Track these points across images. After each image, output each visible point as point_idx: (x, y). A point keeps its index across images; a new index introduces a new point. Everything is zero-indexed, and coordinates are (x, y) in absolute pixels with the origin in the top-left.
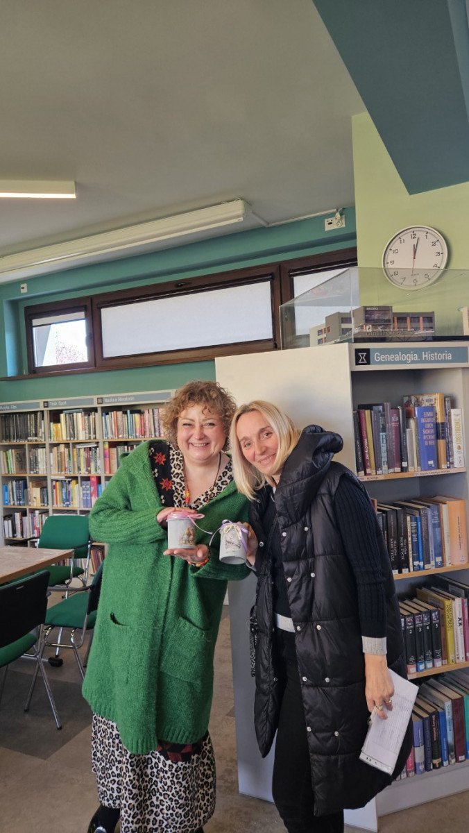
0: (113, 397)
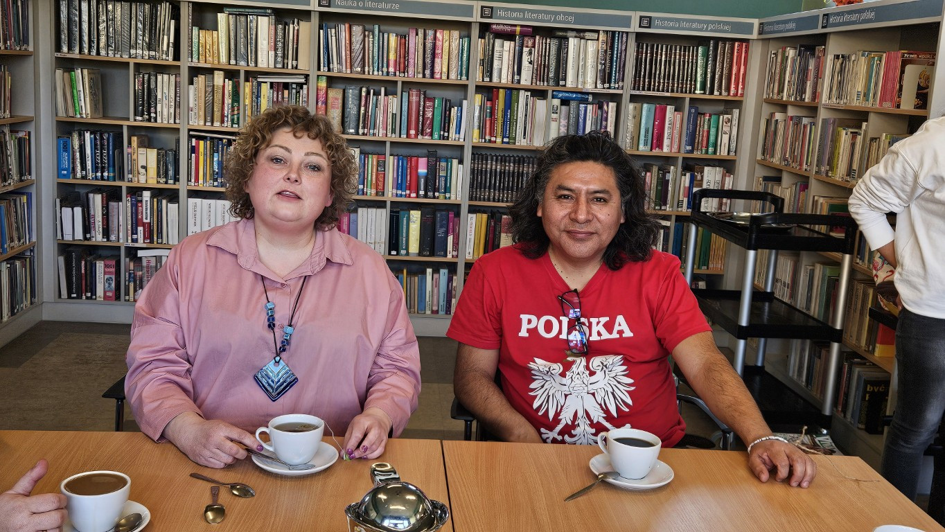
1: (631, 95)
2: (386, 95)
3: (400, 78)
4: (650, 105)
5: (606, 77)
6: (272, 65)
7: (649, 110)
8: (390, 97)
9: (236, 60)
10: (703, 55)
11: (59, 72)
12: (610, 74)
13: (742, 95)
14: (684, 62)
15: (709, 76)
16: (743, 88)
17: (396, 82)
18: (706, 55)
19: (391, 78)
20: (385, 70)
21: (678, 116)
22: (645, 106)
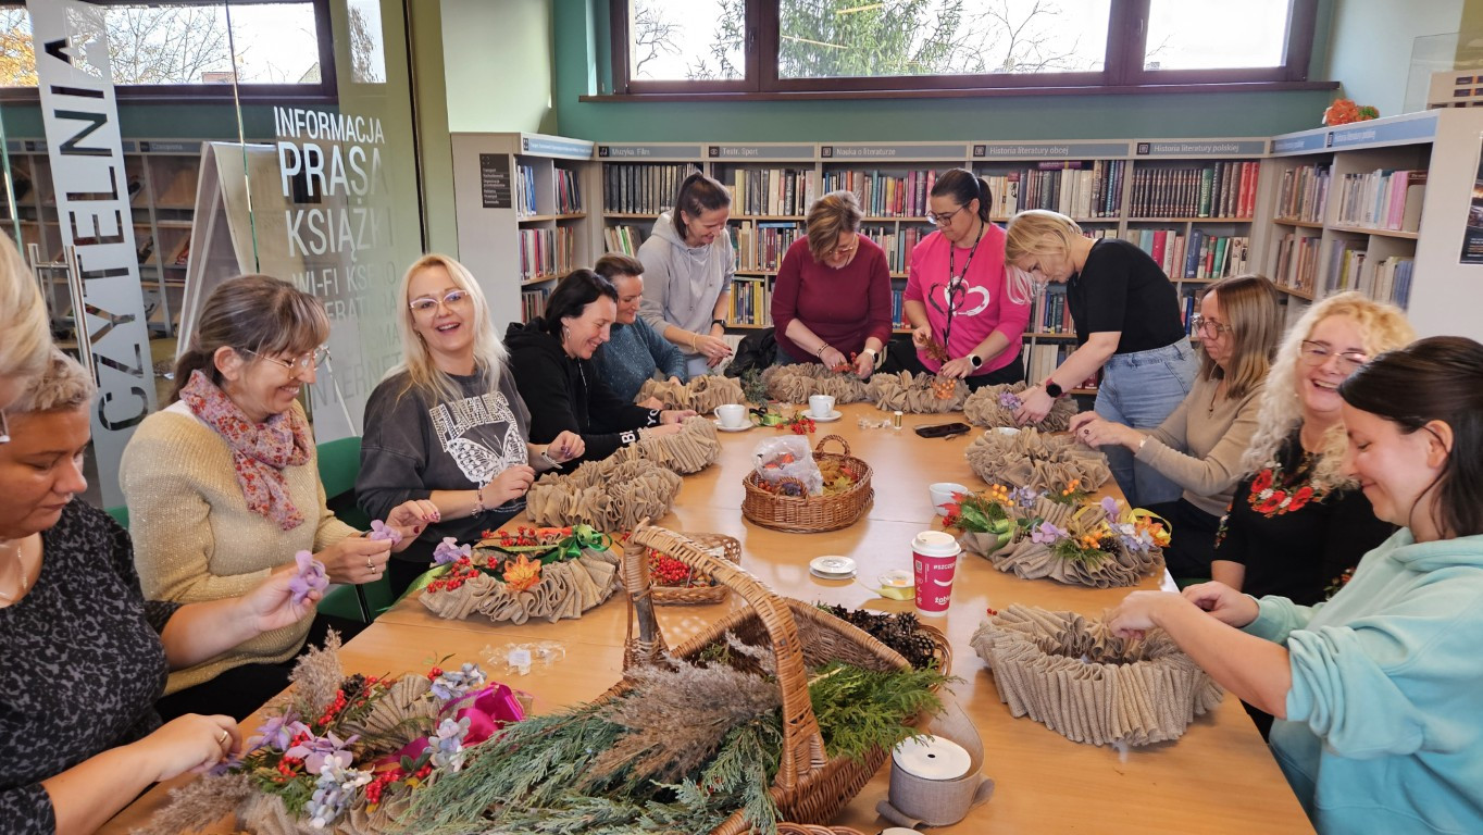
0: (853, 148)
1: (1129, 223)
2: (885, 234)
3: (898, 218)
4: (1149, 232)
5: (1101, 206)
6: (781, 213)
7: (1148, 236)
8: (888, 236)
9: (750, 210)
10: (1207, 178)
11: (607, 231)
12: (1105, 202)
13: (1251, 216)
14: (1187, 186)
15: (1213, 200)
16: (1252, 209)
17: (894, 223)
18: (1211, 177)
19: (888, 219)
20: (882, 211)
21: (1180, 240)
22: (1145, 232)
